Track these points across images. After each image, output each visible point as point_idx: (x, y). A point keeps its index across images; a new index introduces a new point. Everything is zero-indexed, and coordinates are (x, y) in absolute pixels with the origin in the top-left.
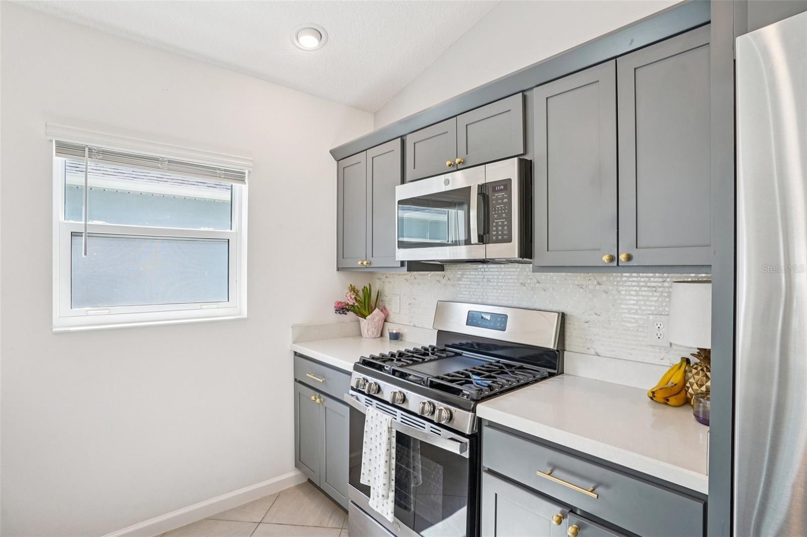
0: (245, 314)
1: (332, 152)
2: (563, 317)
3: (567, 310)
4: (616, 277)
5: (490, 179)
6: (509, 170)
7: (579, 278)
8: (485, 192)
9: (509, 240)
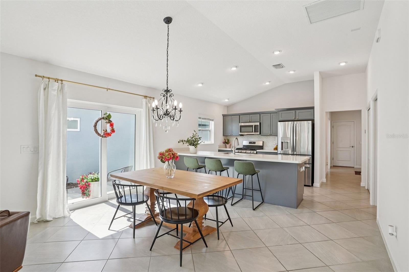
0: (213, 143)
1: (222, 115)
2: (263, 142)
3: (264, 141)
4: (270, 136)
5: (256, 124)
6: (258, 124)
7: (265, 137)
8: (255, 126)
9: (258, 132)
